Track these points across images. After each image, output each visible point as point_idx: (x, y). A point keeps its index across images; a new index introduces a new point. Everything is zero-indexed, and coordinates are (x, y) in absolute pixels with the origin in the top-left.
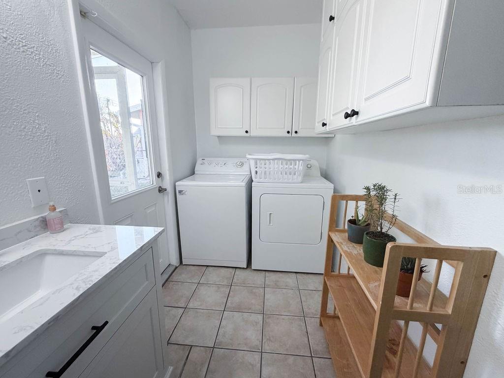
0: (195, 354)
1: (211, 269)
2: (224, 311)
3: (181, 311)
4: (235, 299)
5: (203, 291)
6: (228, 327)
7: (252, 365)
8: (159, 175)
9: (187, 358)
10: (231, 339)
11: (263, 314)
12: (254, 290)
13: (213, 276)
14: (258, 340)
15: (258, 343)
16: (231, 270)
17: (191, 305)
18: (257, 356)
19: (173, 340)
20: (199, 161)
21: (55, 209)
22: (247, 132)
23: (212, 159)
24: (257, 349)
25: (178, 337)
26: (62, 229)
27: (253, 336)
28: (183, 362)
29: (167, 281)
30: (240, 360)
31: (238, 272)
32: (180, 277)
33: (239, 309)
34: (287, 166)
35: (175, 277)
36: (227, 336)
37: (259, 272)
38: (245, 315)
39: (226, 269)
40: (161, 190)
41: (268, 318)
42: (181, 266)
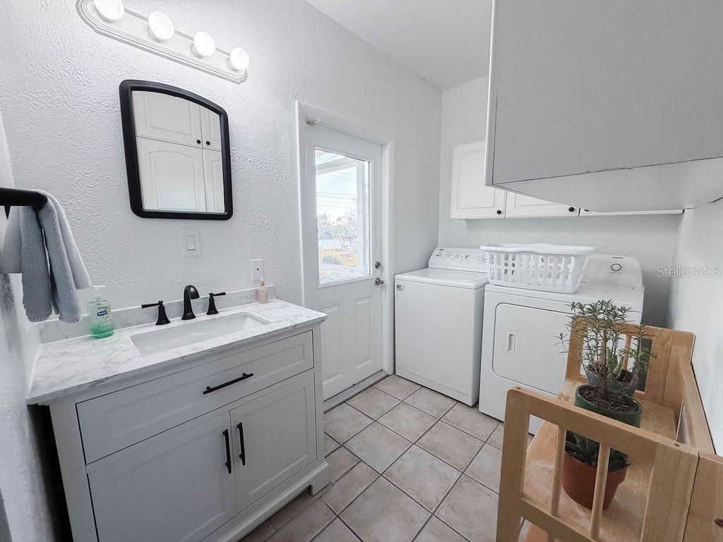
0: (360, 470)
1: (426, 390)
2: (414, 444)
3: (370, 421)
4: (434, 438)
5: (403, 411)
6: (408, 463)
7: (413, 520)
8: (378, 265)
9: (352, 469)
10: (403, 477)
11: (463, 473)
12: (467, 439)
13: (423, 399)
14: (437, 498)
15: (435, 501)
16: (449, 401)
17: (381, 421)
18: (424, 515)
19: (347, 445)
20: (437, 251)
21: (263, 284)
22: (499, 212)
23: (451, 249)
24: (429, 507)
25: (354, 445)
26: (266, 301)
27: (433, 490)
28: (345, 471)
29: (372, 385)
30: (402, 506)
31: (458, 407)
32: (386, 387)
33: (432, 451)
34: (552, 265)
35: (381, 386)
36: (401, 472)
37: (488, 420)
38: (438, 462)
39: (444, 398)
40: (379, 282)
41: (466, 481)
42: (393, 376)
